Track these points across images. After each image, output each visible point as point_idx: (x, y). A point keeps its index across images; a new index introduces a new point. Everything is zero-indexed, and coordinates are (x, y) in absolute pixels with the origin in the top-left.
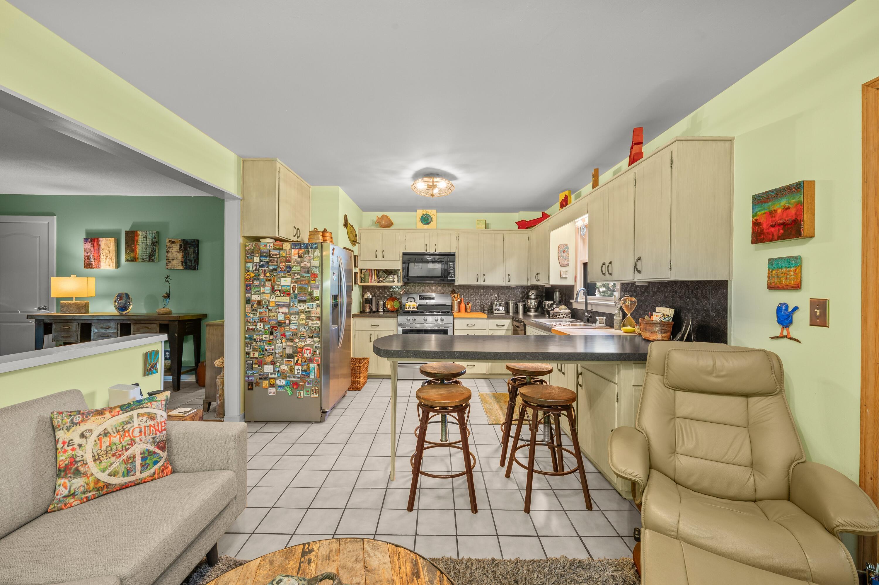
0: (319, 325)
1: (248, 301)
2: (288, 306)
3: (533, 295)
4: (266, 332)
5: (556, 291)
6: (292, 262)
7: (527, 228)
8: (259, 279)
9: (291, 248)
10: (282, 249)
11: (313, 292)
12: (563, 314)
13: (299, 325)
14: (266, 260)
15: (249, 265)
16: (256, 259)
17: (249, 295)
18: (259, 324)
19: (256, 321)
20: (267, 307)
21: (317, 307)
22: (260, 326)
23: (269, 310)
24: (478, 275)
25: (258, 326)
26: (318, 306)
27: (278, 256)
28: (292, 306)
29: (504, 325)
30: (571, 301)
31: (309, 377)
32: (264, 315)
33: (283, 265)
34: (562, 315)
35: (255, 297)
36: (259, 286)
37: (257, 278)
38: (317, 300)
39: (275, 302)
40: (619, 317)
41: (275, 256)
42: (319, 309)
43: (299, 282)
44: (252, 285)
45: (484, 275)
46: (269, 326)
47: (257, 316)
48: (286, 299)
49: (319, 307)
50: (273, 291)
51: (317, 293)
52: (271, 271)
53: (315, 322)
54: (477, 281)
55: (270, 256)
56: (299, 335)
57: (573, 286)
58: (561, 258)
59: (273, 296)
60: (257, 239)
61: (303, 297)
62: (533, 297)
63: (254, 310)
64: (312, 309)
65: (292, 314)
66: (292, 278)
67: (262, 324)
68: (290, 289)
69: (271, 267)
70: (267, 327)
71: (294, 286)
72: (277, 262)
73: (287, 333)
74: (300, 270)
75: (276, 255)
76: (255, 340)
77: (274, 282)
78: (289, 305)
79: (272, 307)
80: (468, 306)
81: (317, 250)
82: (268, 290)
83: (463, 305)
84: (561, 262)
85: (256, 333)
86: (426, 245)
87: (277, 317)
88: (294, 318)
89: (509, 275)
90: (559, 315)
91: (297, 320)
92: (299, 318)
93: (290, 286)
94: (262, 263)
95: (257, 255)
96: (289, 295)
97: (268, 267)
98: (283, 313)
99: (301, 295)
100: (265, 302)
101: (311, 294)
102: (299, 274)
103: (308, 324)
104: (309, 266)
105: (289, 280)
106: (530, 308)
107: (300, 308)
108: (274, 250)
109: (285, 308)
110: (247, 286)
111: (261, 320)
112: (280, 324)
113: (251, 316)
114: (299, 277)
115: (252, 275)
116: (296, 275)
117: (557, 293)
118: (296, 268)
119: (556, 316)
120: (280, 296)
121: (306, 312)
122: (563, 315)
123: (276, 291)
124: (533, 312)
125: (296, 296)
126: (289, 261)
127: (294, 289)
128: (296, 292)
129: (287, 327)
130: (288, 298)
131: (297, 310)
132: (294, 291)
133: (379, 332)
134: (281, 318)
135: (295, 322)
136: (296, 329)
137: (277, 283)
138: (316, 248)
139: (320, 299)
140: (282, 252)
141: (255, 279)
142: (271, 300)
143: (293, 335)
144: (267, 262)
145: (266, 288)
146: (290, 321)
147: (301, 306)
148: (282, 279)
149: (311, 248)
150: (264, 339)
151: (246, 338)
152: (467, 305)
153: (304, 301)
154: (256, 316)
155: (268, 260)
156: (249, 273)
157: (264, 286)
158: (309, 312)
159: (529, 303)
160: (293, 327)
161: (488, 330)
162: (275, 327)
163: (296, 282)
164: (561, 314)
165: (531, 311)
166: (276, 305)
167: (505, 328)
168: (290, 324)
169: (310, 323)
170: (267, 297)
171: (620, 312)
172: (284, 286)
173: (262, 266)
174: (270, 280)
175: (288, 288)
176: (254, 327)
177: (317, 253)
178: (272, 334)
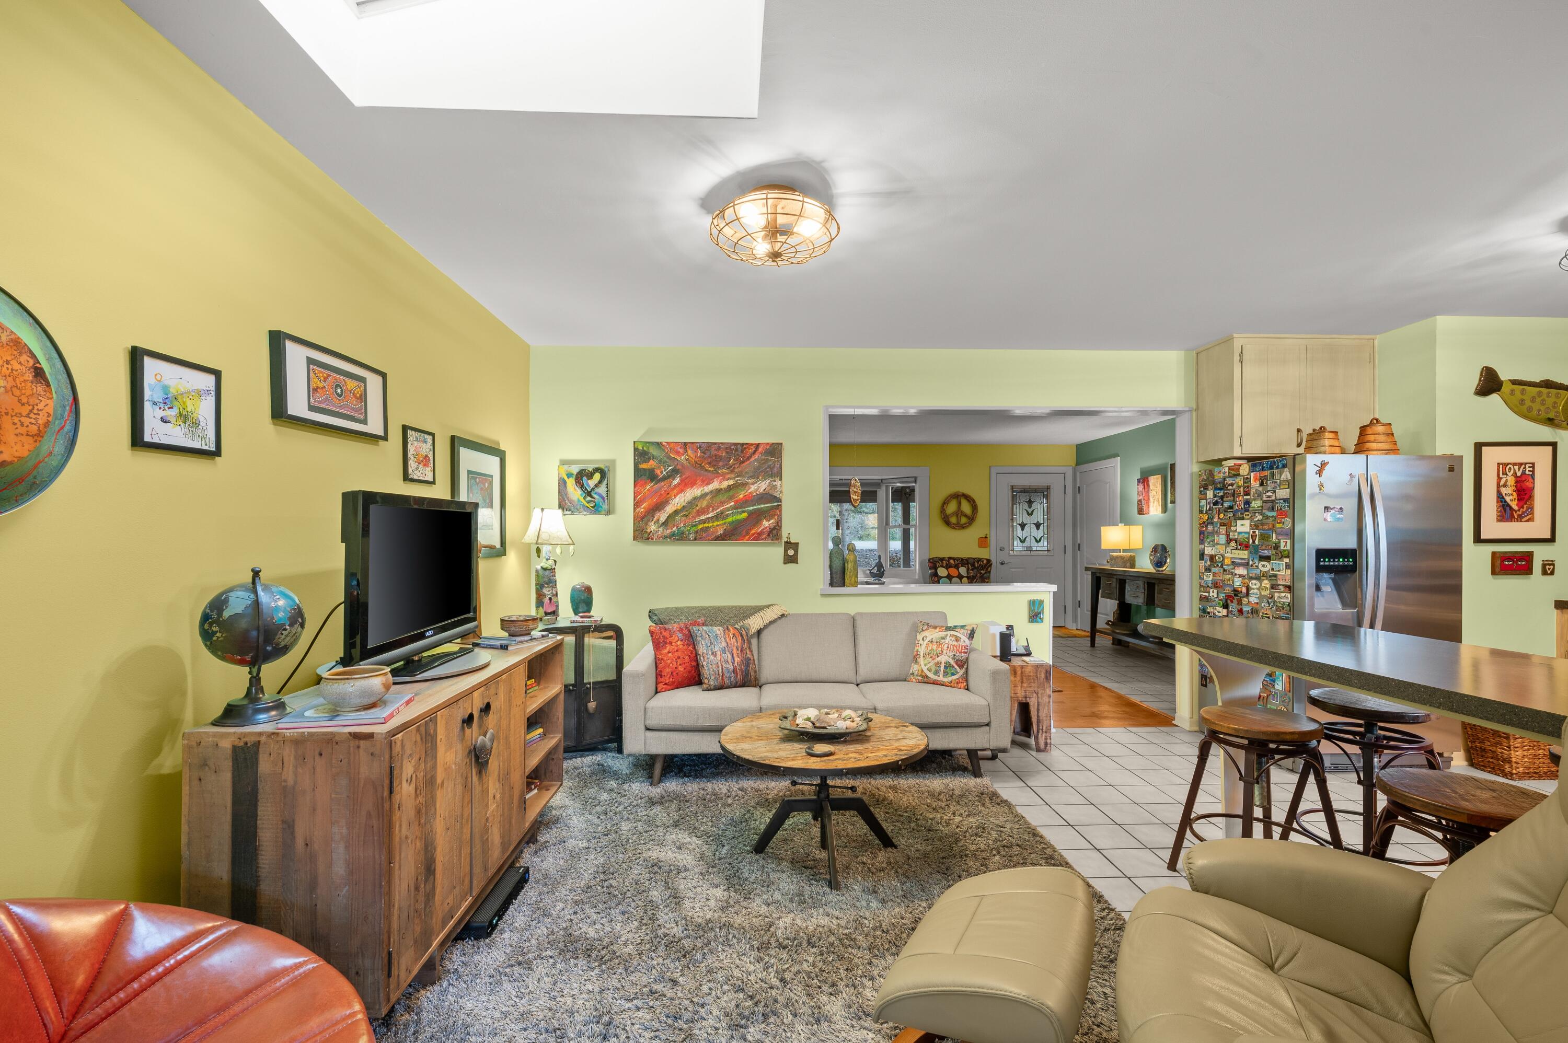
0: (1289, 601)
1: (1202, 556)
2: (1246, 565)
4: (1219, 604)
6: (1252, 494)
8: (1212, 523)
9: (1251, 471)
10: (1239, 475)
11: (1280, 542)
13: (1261, 597)
14: (1220, 495)
15: (1203, 502)
16: (1210, 494)
17: (1203, 546)
18: (1211, 590)
19: (1210, 585)
20: (1222, 566)
21: (1286, 568)
22: (1213, 593)
23: (1224, 570)
25: (1211, 594)
26: (1287, 566)
27: (1234, 487)
28: (1252, 566)
31: (1274, 686)
32: (1218, 578)
33: (1240, 500)
35: (1209, 551)
36: (1212, 534)
37: (1210, 522)
38: (1286, 557)
39: (1231, 558)
41: (1230, 487)
42: (1288, 572)
43: (1260, 527)
44: (1206, 533)
46: (1224, 595)
47: (1211, 579)
48: (1244, 554)
49: (1289, 568)
50: (1229, 541)
51: (1285, 545)
52: (1226, 510)
53: (1283, 595)
55: (1224, 487)
56: (1261, 614)
59: (1228, 550)
60: (1219, 462)
61: (1266, 552)
63: (1208, 570)
64: (1279, 571)
65: (1251, 578)
66: (1251, 519)
67: (1215, 591)
68: (1248, 538)
69: (1226, 505)
70: (1222, 596)
71: (1254, 532)
72: (1233, 495)
73: (1245, 609)
74: (1262, 506)
75: (1232, 485)
76: (1209, 613)
77: (1231, 526)
78: (1248, 564)
79: (1228, 565)
81: (1286, 470)
82: (1222, 539)
85: (1210, 604)
87: (1233, 582)
88: (1254, 584)
91: (1258, 589)
92: (1261, 585)
93: (1249, 533)
94: (1216, 499)
95: (1210, 487)
96: (1247, 547)
97: (1222, 505)
98: (1240, 576)
99: (1263, 548)
100: (1219, 558)
101: (1277, 547)
102: (1261, 513)
103: (1272, 597)
104: (1273, 498)
105: (1247, 523)
107: (1262, 569)
108: (1229, 477)
109: (1242, 568)
110: (1200, 534)
111: (1215, 585)
112: (1236, 592)
113: (1205, 578)
114: (1260, 517)
115: (1205, 517)
116: (1257, 514)
118: (1256, 504)
120: (1236, 549)
121: (1270, 576)
123: (1231, 540)
125: (1256, 549)
126: (1248, 493)
127: (1254, 537)
128: (1257, 542)
129: (1245, 599)
130: (1246, 552)
131: (1258, 572)
132: (1254, 542)
134: (1238, 582)
135: (1256, 591)
136: (1257, 603)
137: (1232, 528)
138: (1284, 466)
139: (1290, 554)
140: (1237, 480)
141: (1208, 523)
142: (1226, 555)
143: (1252, 612)
144: (1222, 497)
145: (1221, 536)
146: (1248, 589)
147: (1264, 566)
148: (1239, 522)
149: (1277, 467)
150: (1217, 613)
151: (1200, 609)
153: (1268, 558)
154: (1209, 578)
155: (1222, 494)
156: (1202, 515)
157: (1218, 533)
158: (1275, 576)
160: (1253, 599)
162: (1231, 596)
163: (1256, 527)
166: (1233, 562)
168: (1247, 594)
169: (1276, 595)
170: (1221, 549)
172: (1241, 533)
173: (1216, 503)
174: (1224, 525)
175: (1246, 536)
176: (1207, 594)
177: (1286, 475)
178: (1226, 606)
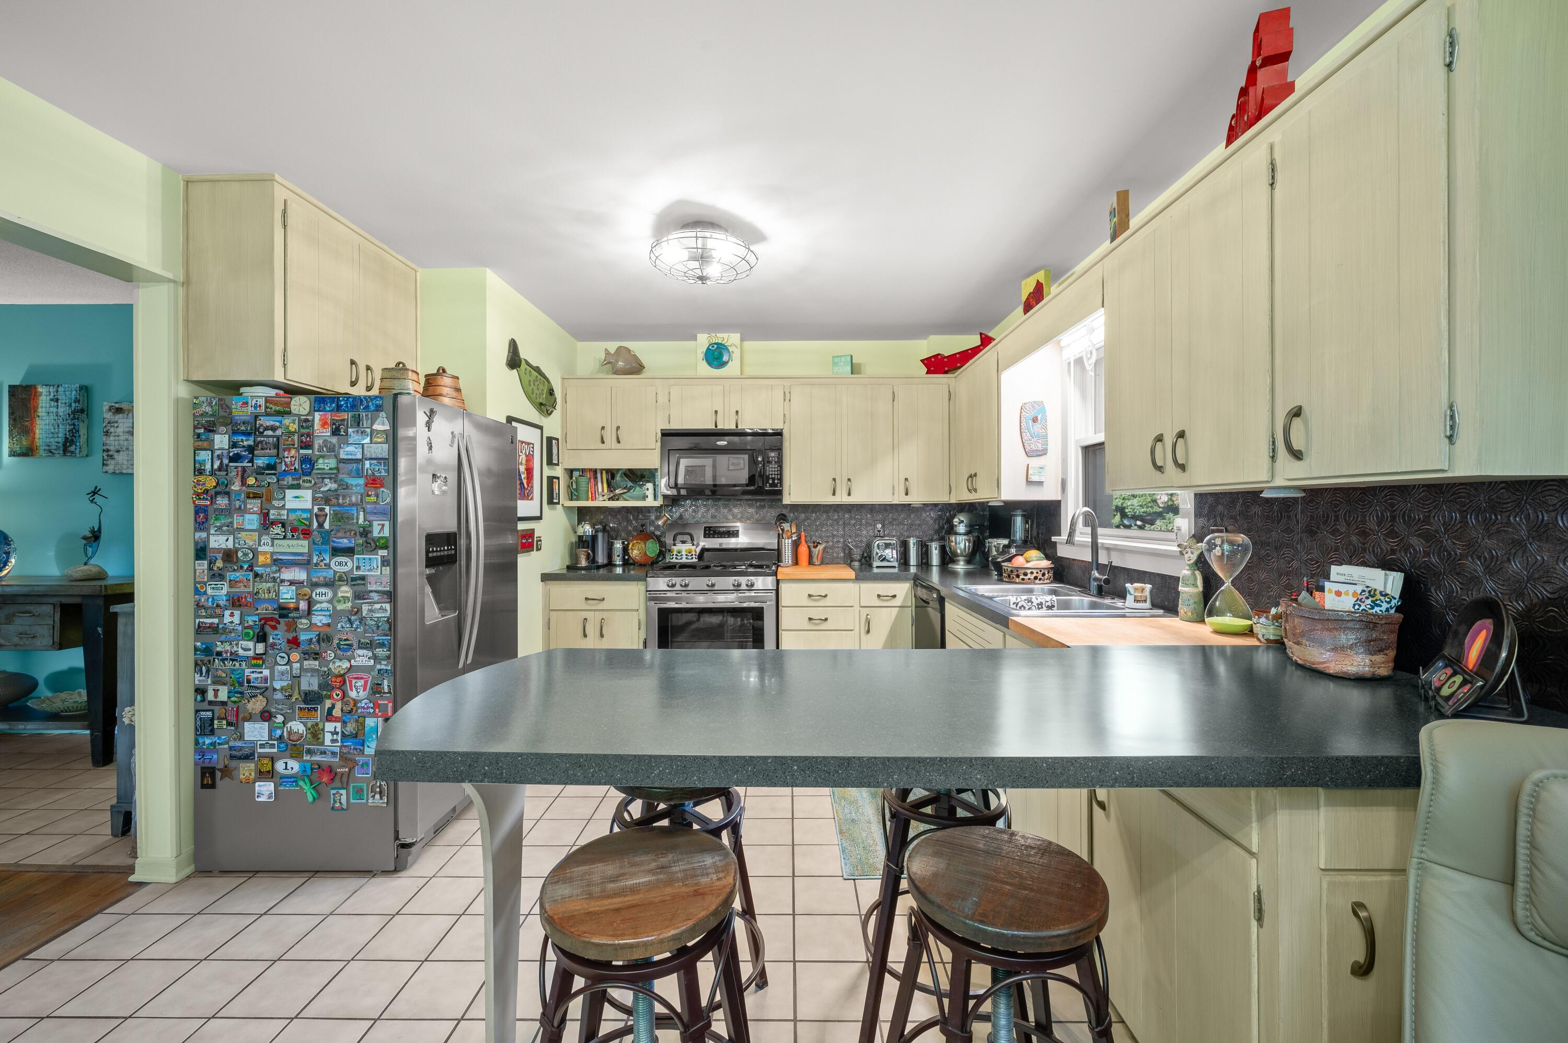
0: (388, 614)
1: (201, 552)
2: (306, 564)
3: (961, 524)
4: (247, 634)
5: (1016, 515)
6: (316, 447)
7: (946, 372)
8: (228, 494)
9: (313, 410)
10: (289, 413)
11: (371, 525)
12: (1035, 571)
13: (335, 615)
14: (246, 443)
15: (204, 455)
16: (221, 441)
17: (204, 535)
18: (227, 613)
19: (222, 603)
20: (251, 568)
21: (383, 565)
22: (232, 618)
23: (256, 575)
24: (834, 480)
25: (227, 619)
26: (384, 562)
27: (279, 432)
28: (317, 564)
29: (894, 596)
30: (1054, 539)
31: (360, 751)
32: (243, 589)
33: (291, 457)
34: (1032, 573)
35: (218, 542)
36: (228, 512)
37: (223, 490)
38: (382, 548)
39: (272, 554)
40: (1195, 585)
41: (270, 433)
42: (387, 570)
43: (334, 501)
44: (210, 510)
45: (849, 480)
46: (256, 618)
47: (224, 591)
48: (301, 546)
49: (388, 565)
50: (266, 523)
51: (380, 529)
52: (259, 472)
53: (378, 606)
54: (834, 494)
55: (255, 431)
56: (336, 641)
57: (1059, 502)
58: (1027, 436)
59: (266, 539)
60: (235, 387)
61: (345, 541)
62: (962, 529)
63: (216, 576)
64: (370, 570)
65: (316, 585)
66: (315, 488)
67: (237, 613)
68: (310, 520)
69: (260, 462)
70: (251, 620)
71: (321, 510)
72: (277, 446)
73: (303, 637)
74: (337, 468)
75: (274, 429)
76: (219, 654)
77: (269, 500)
78: (309, 562)
79: (262, 566)
80: (815, 551)
81: (383, 414)
82: (252, 521)
83: (803, 549)
84: (1027, 446)
85: (223, 638)
86: (716, 412)
87: (278, 595)
88: (323, 596)
89: (906, 479)
90: (1025, 574)
91: (330, 602)
92: (335, 594)
93: (311, 511)
94: (236, 451)
95: (224, 429)
96: (306, 533)
97: (251, 461)
98: (292, 583)
99: (340, 535)
100: (246, 555)
101: (365, 532)
102: (334, 479)
103: (359, 611)
104: (359, 456)
105: (307, 494)
106: (955, 554)
107: (338, 569)
108: (267, 414)
109: (297, 569)
110: (197, 513)
111: (235, 602)
112: (284, 611)
113: (209, 592)
114: (334, 486)
115: (211, 483)
116: (327, 481)
117: (1019, 521)
118: (326, 464)
119: (1018, 576)
120: (285, 537)
121: (353, 579)
122: (1035, 575)
123: (273, 523)
124: (962, 563)
125: (326, 536)
126: (308, 446)
127: (321, 517)
128: (327, 525)
129: (304, 621)
130: (306, 543)
131: (330, 574)
132: (321, 525)
133: (605, 615)
134: (287, 595)
135: (325, 605)
136: (328, 625)
137: (275, 503)
138: (379, 408)
139: (391, 544)
140: (287, 421)
141: (217, 493)
142: (260, 549)
143: (318, 641)
144: (251, 449)
145: (247, 516)
146: (310, 603)
147: (340, 564)
148: (290, 493)
149: (367, 408)
150: (241, 652)
151: (196, 649)
152: (813, 549)
153: (349, 552)
154: (222, 591)
155: (251, 443)
156: (202, 478)
157: (242, 511)
158: (363, 578)
159: (953, 544)
160: (319, 619)
161: (857, 608)
162: (272, 619)
163: (327, 501)
164: (1029, 571)
165: (958, 561)
166: (275, 560)
167: (898, 602)
168: (309, 612)
169: (365, 608)
170: (249, 539)
171: (1197, 573)
172: (295, 510)
173: (236, 458)
174: (256, 496)
175: (305, 516)
176: (216, 621)
177: (382, 425)
178: (262, 638)
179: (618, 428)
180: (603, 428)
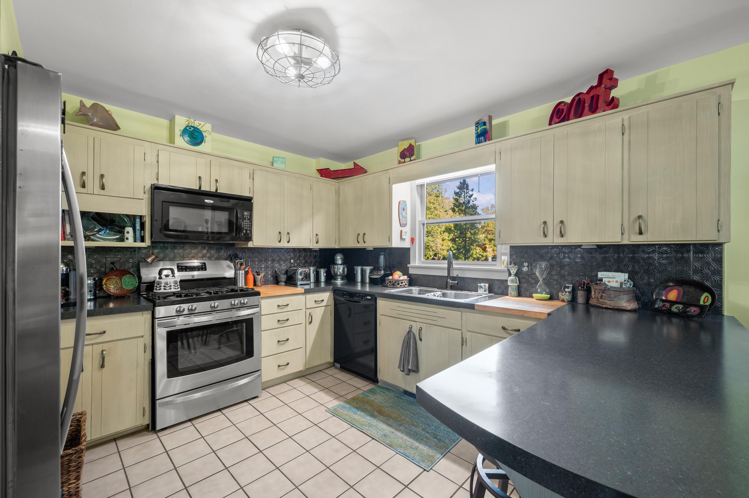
3: (339, 259)
5: (382, 255)
12: (405, 281)
24: (280, 233)
29: (323, 301)
30: (408, 265)
40: (517, 283)
45: (288, 233)
54: (280, 241)
57: (408, 249)
58: (401, 216)
62: (340, 262)
80: (259, 278)
83: (250, 276)
84: (401, 222)
86: (200, 178)
89: (317, 235)
90: (402, 283)
106: (336, 275)
119: (398, 284)
122: (405, 283)
124: (339, 280)
152: (257, 276)
159: (336, 269)
161: (304, 310)
164: (403, 281)
165: (338, 278)
167: (324, 303)
171: (516, 277)
179: (102, 176)
180: (83, 174)
